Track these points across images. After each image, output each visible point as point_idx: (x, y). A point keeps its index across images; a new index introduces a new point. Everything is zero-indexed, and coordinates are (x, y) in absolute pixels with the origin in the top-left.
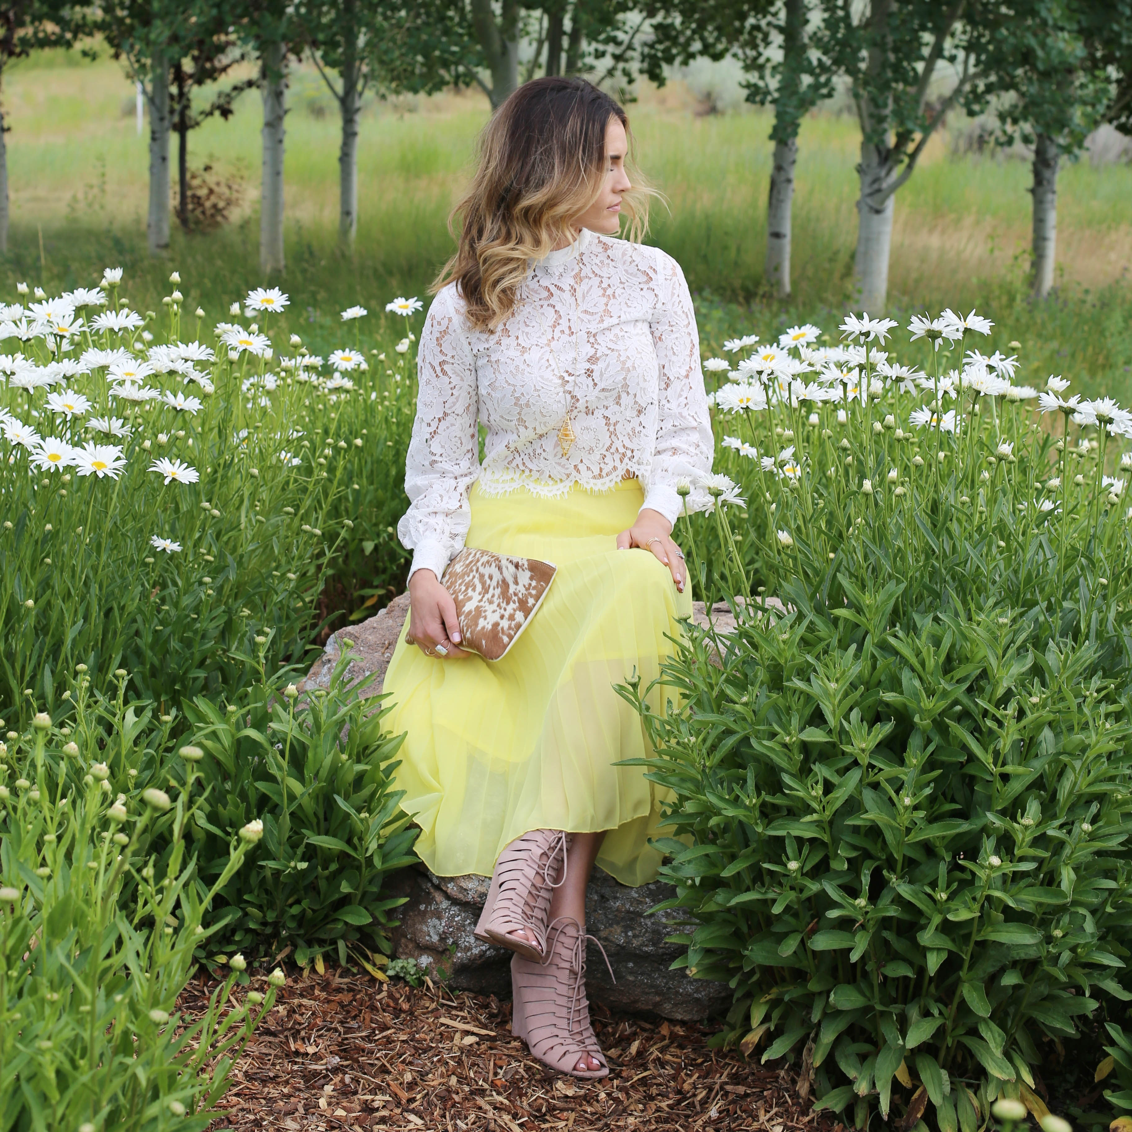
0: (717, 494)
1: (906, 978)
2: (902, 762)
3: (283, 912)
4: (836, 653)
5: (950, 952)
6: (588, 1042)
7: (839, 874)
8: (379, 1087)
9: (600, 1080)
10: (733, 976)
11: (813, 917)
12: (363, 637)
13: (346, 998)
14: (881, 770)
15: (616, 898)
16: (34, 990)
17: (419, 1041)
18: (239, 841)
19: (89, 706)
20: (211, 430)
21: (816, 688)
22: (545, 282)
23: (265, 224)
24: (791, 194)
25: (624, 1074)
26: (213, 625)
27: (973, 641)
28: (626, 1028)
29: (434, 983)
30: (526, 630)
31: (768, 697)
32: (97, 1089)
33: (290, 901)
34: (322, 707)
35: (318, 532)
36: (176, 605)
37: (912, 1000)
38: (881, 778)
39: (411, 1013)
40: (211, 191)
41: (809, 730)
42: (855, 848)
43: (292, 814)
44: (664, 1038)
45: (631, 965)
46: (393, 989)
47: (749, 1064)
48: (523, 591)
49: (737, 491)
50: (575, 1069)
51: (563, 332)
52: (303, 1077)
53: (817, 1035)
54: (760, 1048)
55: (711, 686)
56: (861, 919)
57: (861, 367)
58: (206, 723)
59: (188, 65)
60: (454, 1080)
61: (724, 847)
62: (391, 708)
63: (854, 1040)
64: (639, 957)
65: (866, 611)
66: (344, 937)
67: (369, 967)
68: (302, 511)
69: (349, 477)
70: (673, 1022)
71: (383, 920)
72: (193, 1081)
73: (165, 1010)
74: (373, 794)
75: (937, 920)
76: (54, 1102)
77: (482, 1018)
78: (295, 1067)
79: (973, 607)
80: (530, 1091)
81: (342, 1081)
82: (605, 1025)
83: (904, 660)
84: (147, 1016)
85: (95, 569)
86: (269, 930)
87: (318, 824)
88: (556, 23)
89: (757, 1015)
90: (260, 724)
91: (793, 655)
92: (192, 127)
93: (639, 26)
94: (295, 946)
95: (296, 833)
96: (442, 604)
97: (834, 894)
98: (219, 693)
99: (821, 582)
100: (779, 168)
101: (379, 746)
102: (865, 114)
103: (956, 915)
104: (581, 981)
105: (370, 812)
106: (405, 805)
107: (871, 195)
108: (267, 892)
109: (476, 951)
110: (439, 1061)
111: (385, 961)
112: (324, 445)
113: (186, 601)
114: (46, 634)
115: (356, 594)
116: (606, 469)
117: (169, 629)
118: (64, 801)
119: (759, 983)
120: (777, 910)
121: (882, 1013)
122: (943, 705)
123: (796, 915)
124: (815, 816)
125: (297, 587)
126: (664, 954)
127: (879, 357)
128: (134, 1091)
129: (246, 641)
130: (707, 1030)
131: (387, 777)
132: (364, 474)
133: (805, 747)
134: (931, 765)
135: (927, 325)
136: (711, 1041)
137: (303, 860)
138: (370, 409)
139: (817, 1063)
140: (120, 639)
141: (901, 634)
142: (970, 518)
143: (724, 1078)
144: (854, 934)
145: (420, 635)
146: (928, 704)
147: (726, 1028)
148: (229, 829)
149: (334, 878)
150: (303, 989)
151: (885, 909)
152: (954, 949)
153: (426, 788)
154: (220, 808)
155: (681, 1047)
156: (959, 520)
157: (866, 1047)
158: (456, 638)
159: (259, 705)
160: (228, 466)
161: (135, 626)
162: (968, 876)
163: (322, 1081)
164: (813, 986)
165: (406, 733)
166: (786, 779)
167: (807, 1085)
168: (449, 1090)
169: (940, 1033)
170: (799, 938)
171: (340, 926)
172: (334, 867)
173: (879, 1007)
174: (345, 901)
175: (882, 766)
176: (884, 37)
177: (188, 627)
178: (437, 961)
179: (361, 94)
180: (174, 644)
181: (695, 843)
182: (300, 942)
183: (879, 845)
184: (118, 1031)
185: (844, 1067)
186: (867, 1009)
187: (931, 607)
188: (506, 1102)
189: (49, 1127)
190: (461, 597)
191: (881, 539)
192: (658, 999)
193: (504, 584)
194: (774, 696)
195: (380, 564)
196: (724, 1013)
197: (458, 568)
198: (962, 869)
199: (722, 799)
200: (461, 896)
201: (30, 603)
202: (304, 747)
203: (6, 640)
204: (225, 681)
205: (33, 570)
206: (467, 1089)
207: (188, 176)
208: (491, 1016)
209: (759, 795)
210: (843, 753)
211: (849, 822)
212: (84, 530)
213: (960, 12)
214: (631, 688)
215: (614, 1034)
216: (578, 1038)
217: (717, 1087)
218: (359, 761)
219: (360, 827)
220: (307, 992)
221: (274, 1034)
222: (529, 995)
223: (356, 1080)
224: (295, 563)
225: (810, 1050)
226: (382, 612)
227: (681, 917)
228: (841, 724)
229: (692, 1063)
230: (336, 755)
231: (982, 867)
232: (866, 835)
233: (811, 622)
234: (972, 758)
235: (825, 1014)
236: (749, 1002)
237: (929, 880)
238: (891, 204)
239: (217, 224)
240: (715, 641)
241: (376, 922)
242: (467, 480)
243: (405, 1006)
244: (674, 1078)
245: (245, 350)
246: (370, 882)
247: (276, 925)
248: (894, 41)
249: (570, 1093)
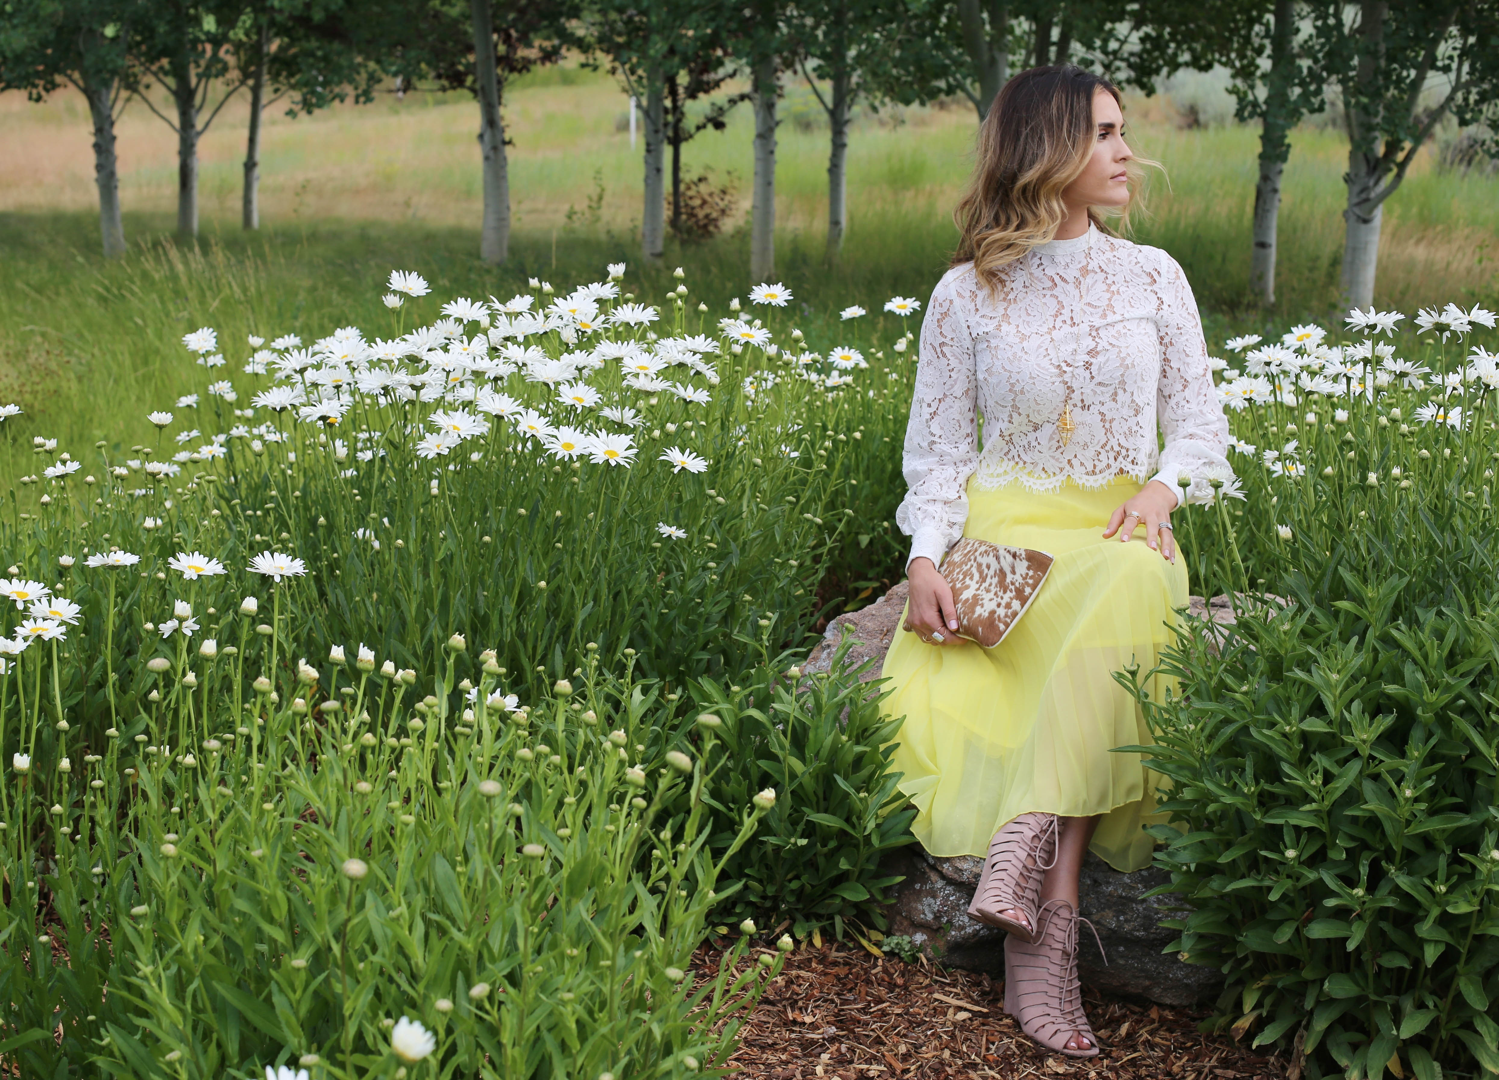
0: (1217, 486)
1: (1401, 969)
2: (1403, 755)
3: (782, 887)
4: (1338, 645)
5: (1448, 945)
6: (1078, 1021)
7: (1336, 863)
8: (874, 1057)
9: (1091, 1059)
10: (1225, 962)
11: (1308, 906)
12: (862, 623)
13: (842, 971)
14: (1381, 761)
15: (1108, 883)
16: (554, 945)
17: (913, 1015)
18: (753, 808)
19: (597, 684)
20: (715, 420)
21: (1316, 679)
22: (1050, 272)
23: (756, 233)
24: (1276, 203)
25: (1114, 1055)
26: (717, 609)
27: (1477, 636)
28: (1116, 1010)
29: (928, 959)
30: (1022, 619)
31: (1268, 687)
32: (615, 1041)
33: (789, 876)
34: (824, 688)
35: (819, 521)
36: (681, 589)
37: (1406, 992)
38: (1382, 769)
39: (905, 987)
40: (704, 202)
41: (1310, 720)
42: (1352, 838)
43: (792, 792)
44: (1153, 1021)
45: (1122, 949)
46: (888, 965)
47: (1239, 1049)
48: (1020, 580)
49: (1238, 485)
50: (1065, 1047)
51: (1064, 322)
52: (800, 1045)
53: (1309, 1023)
54: (1251, 1034)
55: (1210, 676)
56: (1358, 909)
57: (1366, 361)
58: (711, 702)
59: (683, 79)
60: (947, 1054)
61: (1220, 834)
62: (890, 692)
63: (1346, 1029)
64: (1130, 942)
65: (1368, 603)
66: (841, 913)
67: (865, 943)
68: (802, 502)
69: (847, 473)
70: (1162, 1006)
71: (879, 897)
72: (704, 1039)
73: (680, 968)
74: (873, 773)
75: (1435, 912)
76: (574, 1051)
77: (975, 995)
78: (793, 1036)
79: (1477, 601)
80: (1021, 1067)
81: (838, 1050)
82: (1095, 1007)
83: (1406, 653)
84: (663, 973)
85: (605, 554)
86: (768, 904)
87: (818, 802)
88: (1043, 34)
89: (1249, 1003)
90: (763, 704)
91: (1294, 646)
92: (686, 139)
93: (1126, 37)
94: (794, 920)
95: (796, 811)
96: (939, 592)
97: (1331, 883)
98: (723, 675)
99: (1323, 575)
100: (1265, 178)
101: (878, 729)
102: (1354, 123)
103: (1456, 908)
104: (1073, 963)
105: (869, 791)
106: (903, 787)
107: (1358, 204)
108: (767, 867)
109: (969, 930)
110: (933, 1034)
111: (880, 937)
112: (824, 437)
113: (691, 585)
114: (556, 617)
115: (851, 586)
116: (1100, 466)
117: (674, 613)
118: (581, 768)
119: (1251, 970)
120: (1273, 897)
121: (1376, 1003)
122: (1446, 698)
123: (1291, 903)
124: (1314, 806)
125: (797, 574)
126: (1155, 939)
127: (1386, 350)
128: (648, 1046)
129: (749, 625)
130: (1196, 1015)
131: (886, 758)
132: (861, 469)
133: (1305, 737)
134: (1432, 758)
135: (1435, 318)
136: (1202, 1026)
137: (802, 836)
138: (867, 405)
139: (1309, 1051)
140: (629, 621)
141: (1403, 627)
142: (1475, 512)
143: (1213, 1062)
144: (1350, 924)
145: (917, 622)
146: (1431, 697)
147: (1216, 1013)
148: (732, 806)
149: (832, 856)
150: (801, 962)
151: (1382, 900)
152: (1451, 942)
153: (923, 771)
154: (724, 785)
155: (1170, 1031)
156: (1462, 515)
157: (1358, 1037)
158: (953, 625)
159: (762, 686)
160: (730, 456)
161: (641, 610)
162: (1467, 870)
163: (819, 1050)
164: (1307, 974)
165: (905, 717)
166: (1286, 768)
167: (1297, 1072)
168: (942, 1063)
169: (1434, 1025)
170: (1295, 925)
171: (838, 901)
172: (832, 844)
173: (1373, 997)
174: (843, 877)
175: (1382, 758)
176: (1377, 44)
177: (693, 610)
178: (931, 939)
179: (849, 108)
180: (679, 627)
181: (1190, 830)
182: (799, 916)
183: (1378, 837)
184: (637, 986)
185: (1335, 1055)
186: (1360, 999)
187: (1432, 603)
188: (998, 1076)
189: (568, 1075)
190: (958, 585)
191: (1384, 533)
192: (1147, 983)
193: (1002, 574)
194: (1274, 686)
195: (875, 558)
196: (1214, 998)
197: (957, 557)
198: (1462, 862)
199: (1220, 786)
200: (956, 876)
201: (543, 584)
202: (805, 728)
203: (519, 621)
204: (727, 663)
205: (546, 554)
206: (960, 1062)
207: (682, 187)
208: (983, 994)
209: (1257, 783)
210: (1343, 743)
211: (1348, 813)
212: (596, 516)
213: (1454, 18)
214: (1129, 676)
215: (1104, 1015)
216: (1070, 1017)
217: (1206, 1070)
218: (858, 743)
219: (859, 806)
220: (805, 964)
221: (772, 1003)
222: (1022, 974)
223: (851, 1050)
224: (797, 552)
225: (1301, 1037)
226: (881, 599)
227: (1173, 904)
228: (1342, 714)
229: (1182, 1046)
230: (836, 735)
231: (1483, 861)
232: (1364, 826)
233: (1312, 615)
234: (1475, 752)
235: (1318, 1002)
236: (1240, 989)
237: (1428, 872)
238: (1379, 214)
239: (710, 235)
240: (1213, 632)
241: (872, 900)
242: (966, 471)
243: (900, 981)
244: (1163, 1060)
245: (747, 343)
246: (868, 860)
247: (776, 899)
248: (1388, 50)
249: (1061, 1070)
